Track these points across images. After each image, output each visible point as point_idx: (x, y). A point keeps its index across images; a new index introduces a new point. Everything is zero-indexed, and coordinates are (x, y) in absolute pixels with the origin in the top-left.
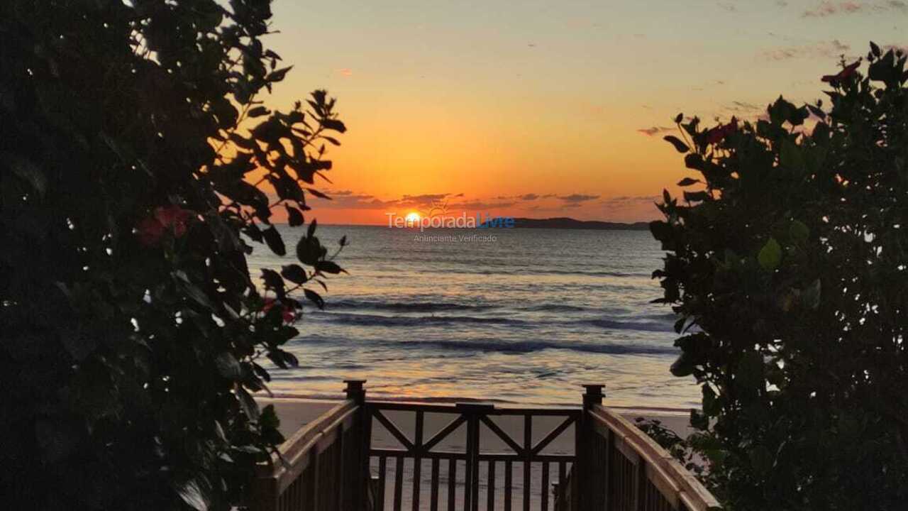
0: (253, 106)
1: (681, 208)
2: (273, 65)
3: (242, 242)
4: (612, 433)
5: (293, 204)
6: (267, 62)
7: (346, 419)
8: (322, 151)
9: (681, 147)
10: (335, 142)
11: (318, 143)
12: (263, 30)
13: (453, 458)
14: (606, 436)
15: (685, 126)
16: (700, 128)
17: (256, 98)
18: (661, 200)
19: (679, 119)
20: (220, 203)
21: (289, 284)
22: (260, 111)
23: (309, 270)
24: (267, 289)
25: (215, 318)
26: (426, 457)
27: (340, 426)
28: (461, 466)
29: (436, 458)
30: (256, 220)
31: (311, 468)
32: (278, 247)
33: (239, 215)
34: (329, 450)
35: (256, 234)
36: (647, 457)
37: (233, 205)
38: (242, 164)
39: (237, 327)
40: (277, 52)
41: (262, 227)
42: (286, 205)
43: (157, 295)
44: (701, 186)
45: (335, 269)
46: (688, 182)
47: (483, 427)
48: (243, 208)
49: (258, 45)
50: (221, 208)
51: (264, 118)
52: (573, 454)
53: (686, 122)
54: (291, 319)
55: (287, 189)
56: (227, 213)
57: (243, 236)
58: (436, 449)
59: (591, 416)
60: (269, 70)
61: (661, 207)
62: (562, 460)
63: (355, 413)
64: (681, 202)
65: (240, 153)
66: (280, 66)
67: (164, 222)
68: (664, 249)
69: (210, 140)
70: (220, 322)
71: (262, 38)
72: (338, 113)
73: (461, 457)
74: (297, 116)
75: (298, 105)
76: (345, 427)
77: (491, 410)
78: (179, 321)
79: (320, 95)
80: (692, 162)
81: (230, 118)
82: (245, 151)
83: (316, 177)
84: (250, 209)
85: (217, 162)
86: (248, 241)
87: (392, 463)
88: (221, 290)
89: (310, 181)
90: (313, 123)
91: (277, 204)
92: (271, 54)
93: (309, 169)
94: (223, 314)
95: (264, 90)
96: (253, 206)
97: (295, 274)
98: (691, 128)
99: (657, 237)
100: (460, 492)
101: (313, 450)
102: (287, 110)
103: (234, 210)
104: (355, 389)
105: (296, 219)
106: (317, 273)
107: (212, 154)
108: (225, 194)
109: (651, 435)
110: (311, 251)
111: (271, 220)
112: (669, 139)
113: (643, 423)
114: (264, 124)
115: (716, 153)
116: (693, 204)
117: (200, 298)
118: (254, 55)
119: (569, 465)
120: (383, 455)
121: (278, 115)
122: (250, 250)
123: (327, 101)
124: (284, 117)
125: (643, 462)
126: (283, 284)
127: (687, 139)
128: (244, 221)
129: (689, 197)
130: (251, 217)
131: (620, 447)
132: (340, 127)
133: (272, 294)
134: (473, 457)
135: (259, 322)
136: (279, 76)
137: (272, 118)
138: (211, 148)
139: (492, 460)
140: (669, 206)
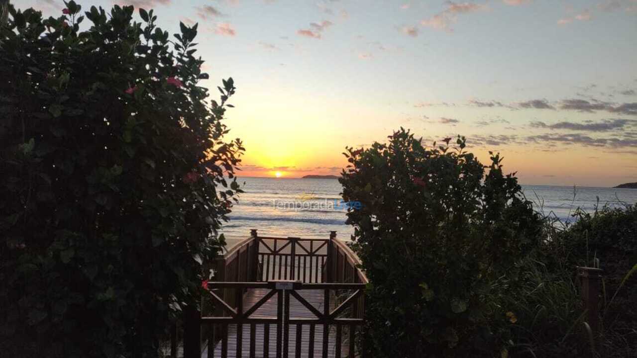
0: (218, 141)
1: (348, 174)
2: (225, 129)
3: (214, 183)
4: (338, 246)
5: (230, 172)
6: (222, 128)
7: (251, 242)
8: (239, 156)
9: (347, 156)
10: (242, 154)
11: (238, 153)
12: (222, 118)
13: (286, 255)
14: (336, 247)
15: (348, 150)
16: (353, 151)
17: (219, 139)
18: (342, 172)
19: (347, 148)
20: (207, 171)
21: (228, 196)
22: (221, 143)
23: (234, 191)
24: (221, 197)
25: (205, 206)
26: (278, 255)
27: (248, 244)
28: (289, 258)
29: (281, 255)
30: (219, 176)
31: (238, 257)
32: (225, 185)
33: (213, 175)
34: (244, 252)
35: (218, 181)
36: (347, 253)
37: (212, 172)
38: (214, 159)
39: (212, 209)
40: (226, 125)
41: (220, 179)
42: (228, 172)
43: (188, 199)
44: (353, 168)
45: (242, 192)
46: (349, 166)
47: (296, 245)
48: (215, 173)
49: (219, 123)
50: (208, 173)
51: (221, 145)
52: (326, 254)
53: (348, 148)
54: (229, 207)
55: (228, 167)
56: (210, 174)
57: (214, 181)
58: (281, 252)
59: (332, 241)
60: (223, 130)
61: (342, 174)
62: (323, 256)
63: (254, 240)
64: (348, 172)
65: (214, 156)
66: (227, 129)
67: (190, 177)
68: (343, 186)
69: (204, 152)
70: (207, 208)
71: (220, 121)
72: (243, 145)
73: (289, 255)
74: (232, 145)
75: (232, 141)
76: (250, 245)
77: (299, 239)
78: (194, 207)
79: (238, 140)
80: (350, 160)
81: (211, 145)
82: (215, 155)
83: (237, 164)
84: (217, 174)
85: (206, 159)
86: (216, 183)
87: (266, 257)
88: (207, 198)
89: (235, 164)
90: (235, 148)
91: (225, 172)
92: (224, 125)
93: (235, 161)
94: (208, 205)
95: (221, 136)
96: (218, 173)
97: (231, 193)
98: (350, 150)
99: (341, 183)
100: (289, 268)
101: (238, 251)
102: (229, 142)
103: (212, 173)
104: (254, 232)
105: (231, 176)
106: (236, 193)
107: (205, 156)
108: (209, 168)
109: (350, 248)
110: (235, 186)
111: (223, 176)
112: (344, 153)
113: (348, 243)
114: (222, 147)
115: (358, 158)
116: (352, 173)
117: (201, 200)
118: (218, 126)
119: (325, 258)
120: (263, 254)
121: (226, 144)
122: (216, 185)
123: (240, 142)
124: (228, 145)
125: (346, 255)
126: (226, 196)
127: (349, 154)
128: (215, 177)
129: (350, 171)
130: (217, 175)
131: (340, 251)
132: (244, 149)
133: (223, 199)
134: (293, 254)
135: (219, 208)
136: (226, 132)
137: (224, 145)
138: (205, 154)
139: (299, 256)
140: (344, 174)
